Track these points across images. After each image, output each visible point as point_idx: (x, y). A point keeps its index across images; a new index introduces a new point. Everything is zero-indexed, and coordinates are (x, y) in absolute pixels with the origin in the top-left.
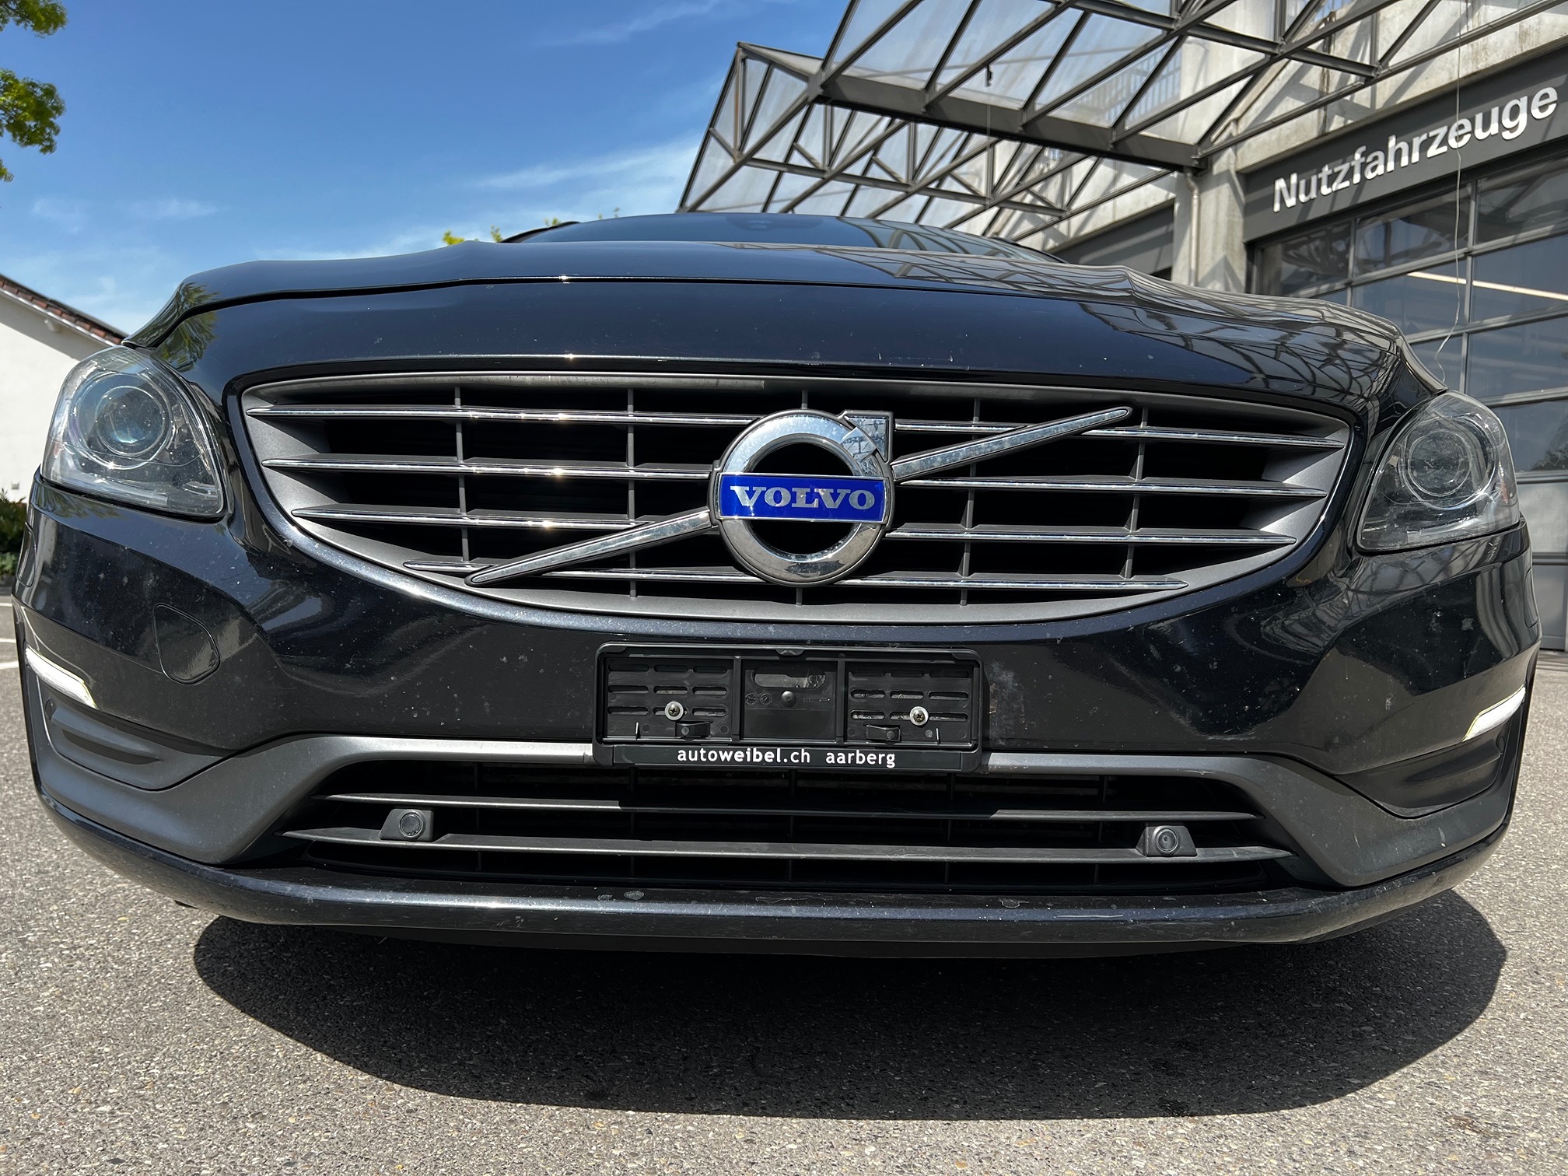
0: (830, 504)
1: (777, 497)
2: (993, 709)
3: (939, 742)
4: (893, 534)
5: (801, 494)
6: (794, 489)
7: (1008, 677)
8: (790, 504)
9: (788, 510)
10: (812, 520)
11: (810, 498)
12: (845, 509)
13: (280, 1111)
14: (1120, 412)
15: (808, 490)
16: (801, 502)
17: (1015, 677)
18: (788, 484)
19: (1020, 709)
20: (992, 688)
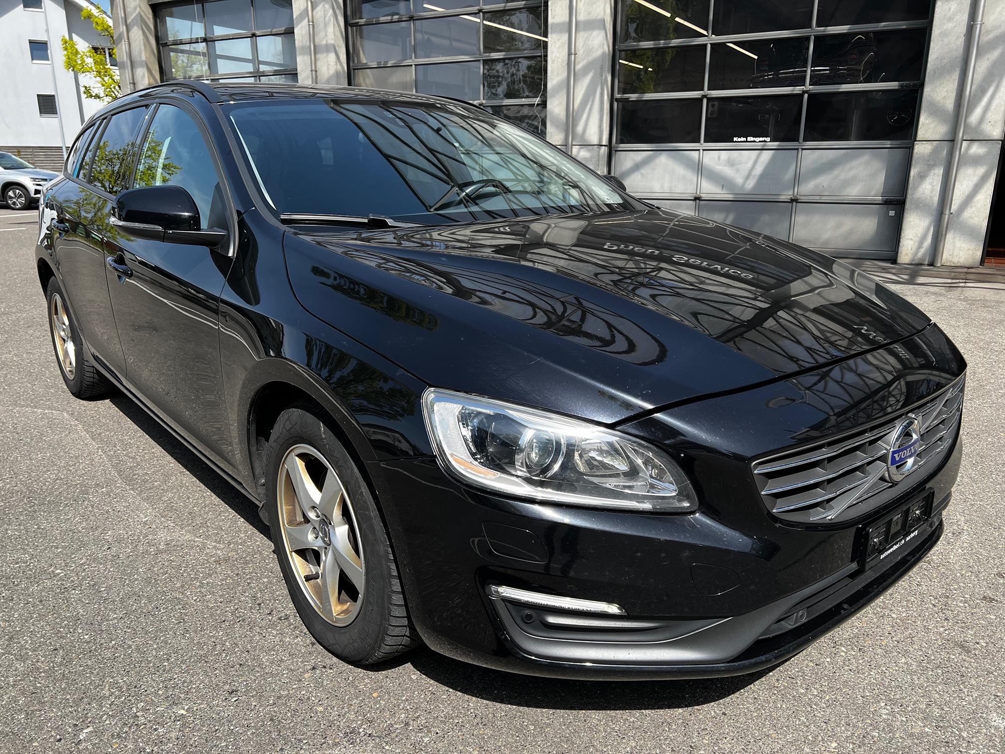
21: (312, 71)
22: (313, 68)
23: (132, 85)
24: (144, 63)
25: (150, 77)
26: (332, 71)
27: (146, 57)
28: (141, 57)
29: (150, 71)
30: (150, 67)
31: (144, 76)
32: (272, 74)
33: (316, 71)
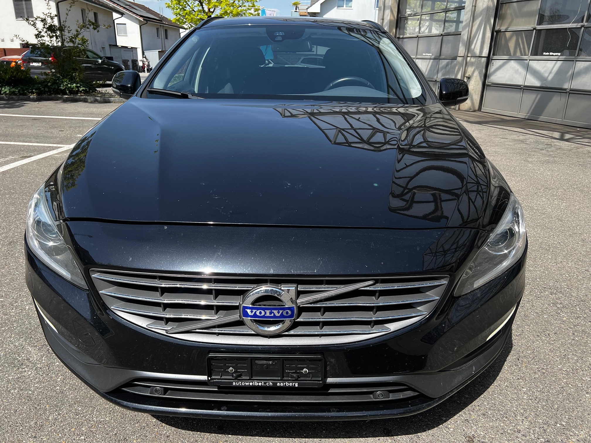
0: (277, 315)
1: (260, 313)
2: (328, 368)
3: (311, 378)
4: (298, 320)
5: (268, 312)
6: (265, 311)
7: (333, 360)
8: (264, 315)
9: (264, 317)
10: (272, 319)
11: (271, 313)
12: (282, 316)
13: (131, 437)
14: (371, 282)
15: (270, 311)
16: (268, 314)
17: (335, 360)
18: (264, 309)
19: (336, 368)
20: (328, 363)
21: (472, 6)
22: (474, 5)
23: (382, 20)
24: (390, 7)
25: (392, 15)
26: (485, 6)
27: (392, 4)
28: (389, 3)
29: (392, 12)
30: (393, 9)
31: (388, 15)
32: (453, 10)
33: (475, 6)
